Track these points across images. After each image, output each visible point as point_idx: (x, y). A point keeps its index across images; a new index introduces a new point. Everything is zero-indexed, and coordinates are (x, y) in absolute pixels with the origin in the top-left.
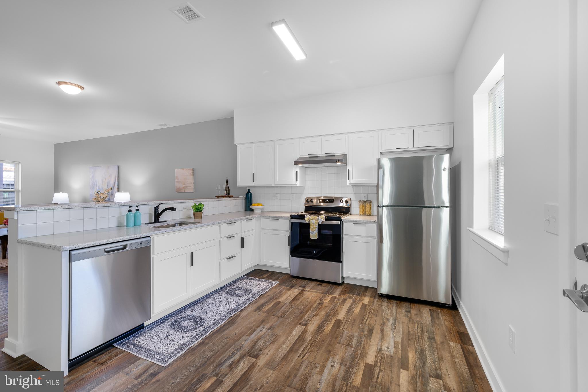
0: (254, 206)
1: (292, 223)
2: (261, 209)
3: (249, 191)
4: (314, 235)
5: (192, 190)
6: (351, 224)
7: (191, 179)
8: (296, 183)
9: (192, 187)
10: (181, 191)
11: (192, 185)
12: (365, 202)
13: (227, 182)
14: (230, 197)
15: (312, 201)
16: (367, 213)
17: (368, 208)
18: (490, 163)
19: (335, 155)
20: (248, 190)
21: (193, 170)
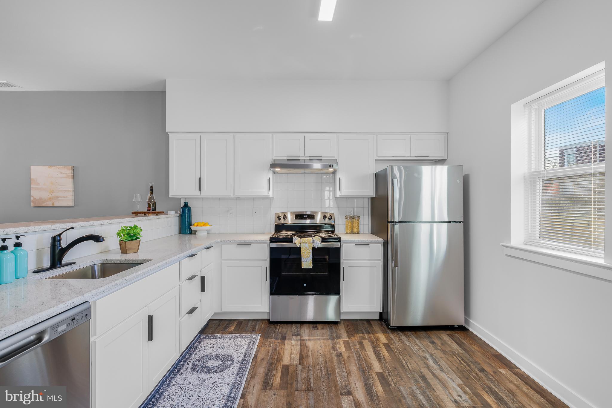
0: (197, 226)
1: (272, 250)
2: (207, 230)
3: (186, 205)
4: (307, 263)
5: (72, 204)
6: (352, 246)
7: (69, 184)
8: (268, 193)
9: (72, 198)
10: (43, 205)
11: (72, 193)
12: (352, 217)
13: (152, 190)
14: (157, 214)
15: (285, 218)
16: (355, 231)
17: (355, 225)
18: (525, 176)
19: (321, 159)
20: (185, 202)
21: (74, 169)
